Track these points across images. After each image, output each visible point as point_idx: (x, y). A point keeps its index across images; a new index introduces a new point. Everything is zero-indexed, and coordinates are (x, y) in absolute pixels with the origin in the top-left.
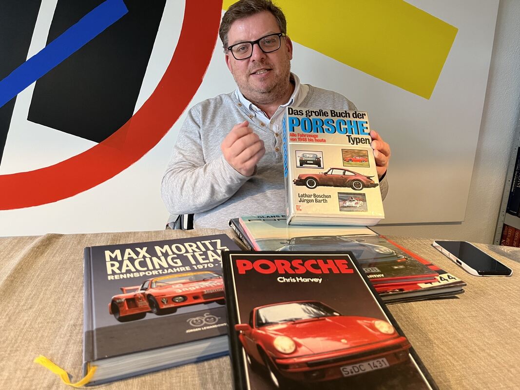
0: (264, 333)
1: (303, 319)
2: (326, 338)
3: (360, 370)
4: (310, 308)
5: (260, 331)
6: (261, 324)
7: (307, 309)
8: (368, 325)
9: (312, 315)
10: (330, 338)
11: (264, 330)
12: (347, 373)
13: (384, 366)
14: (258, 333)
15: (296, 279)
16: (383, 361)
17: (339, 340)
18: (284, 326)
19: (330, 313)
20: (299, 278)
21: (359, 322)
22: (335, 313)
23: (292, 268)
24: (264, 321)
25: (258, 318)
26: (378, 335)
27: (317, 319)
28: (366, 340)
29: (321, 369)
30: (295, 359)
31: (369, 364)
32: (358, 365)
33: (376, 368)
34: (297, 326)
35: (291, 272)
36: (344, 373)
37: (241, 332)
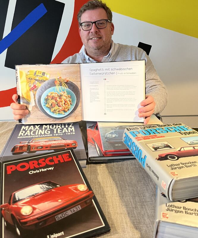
0: (16, 206)
1: (40, 193)
2: (51, 201)
3: (66, 215)
4: (44, 186)
5: (14, 206)
6: (15, 202)
7: (43, 187)
8: (74, 188)
9: (45, 190)
10: (52, 201)
11: (16, 205)
12: (58, 218)
13: (79, 210)
14: (13, 207)
15: (39, 171)
16: (78, 207)
17: (57, 201)
18: (29, 200)
19: (55, 186)
20: (41, 169)
21: (70, 188)
22: (58, 186)
23: (39, 164)
24: (17, 200)
25: (15, 198)
26: (78, 193)
27: (47, 191)
28: (72, 197)
29: (45, 220)
30: (31, 218)
31: (71, 211)
32: (64, 213)
33: (74, 212)
34: (36, 198)
35: (37, 167)
36: (57, 219)
37: (3, 208)
